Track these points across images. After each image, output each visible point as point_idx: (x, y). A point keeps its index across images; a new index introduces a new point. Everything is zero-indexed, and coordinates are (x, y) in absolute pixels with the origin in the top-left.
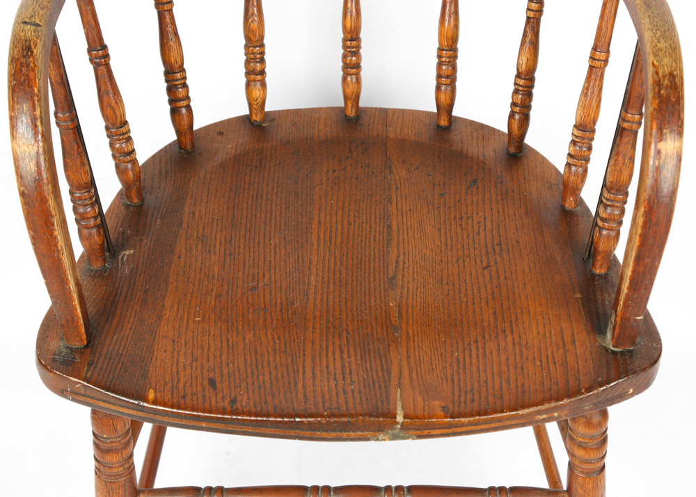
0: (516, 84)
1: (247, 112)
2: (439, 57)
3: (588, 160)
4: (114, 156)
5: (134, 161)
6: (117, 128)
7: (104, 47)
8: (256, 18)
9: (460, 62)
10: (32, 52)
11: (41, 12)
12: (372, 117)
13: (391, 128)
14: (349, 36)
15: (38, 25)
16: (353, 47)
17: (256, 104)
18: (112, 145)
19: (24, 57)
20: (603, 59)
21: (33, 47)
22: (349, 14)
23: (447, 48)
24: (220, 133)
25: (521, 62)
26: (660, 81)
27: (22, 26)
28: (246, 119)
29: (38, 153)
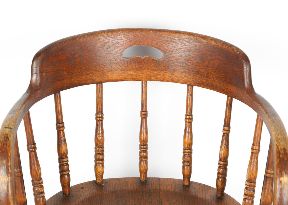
0: (219, 164)
1: (95, 179)
2: (184, 152)
3: (253, 197)
4: (34, 194)
5: (43, 197)
6: (37, 181)
7: (34, 144)
8: (101, 135)
9: (193, 155)
10: (9, 139)
11: (13, 124)
12: (153, 181)
13: (162, 186)
14: (143, 143)
15: (11, 128)
16: (144, 149)
17: (99, 174)
18: (34, 189)
19: (5, 141)
20: (257, 149)
21: (9, 137)
22: (143, 134)
23: (187, 148)
24: (82, 188)
25: (221, 153)
26: (279, 151)
27: (5, 129)
28: (94, 182)
29: (8, 181)
